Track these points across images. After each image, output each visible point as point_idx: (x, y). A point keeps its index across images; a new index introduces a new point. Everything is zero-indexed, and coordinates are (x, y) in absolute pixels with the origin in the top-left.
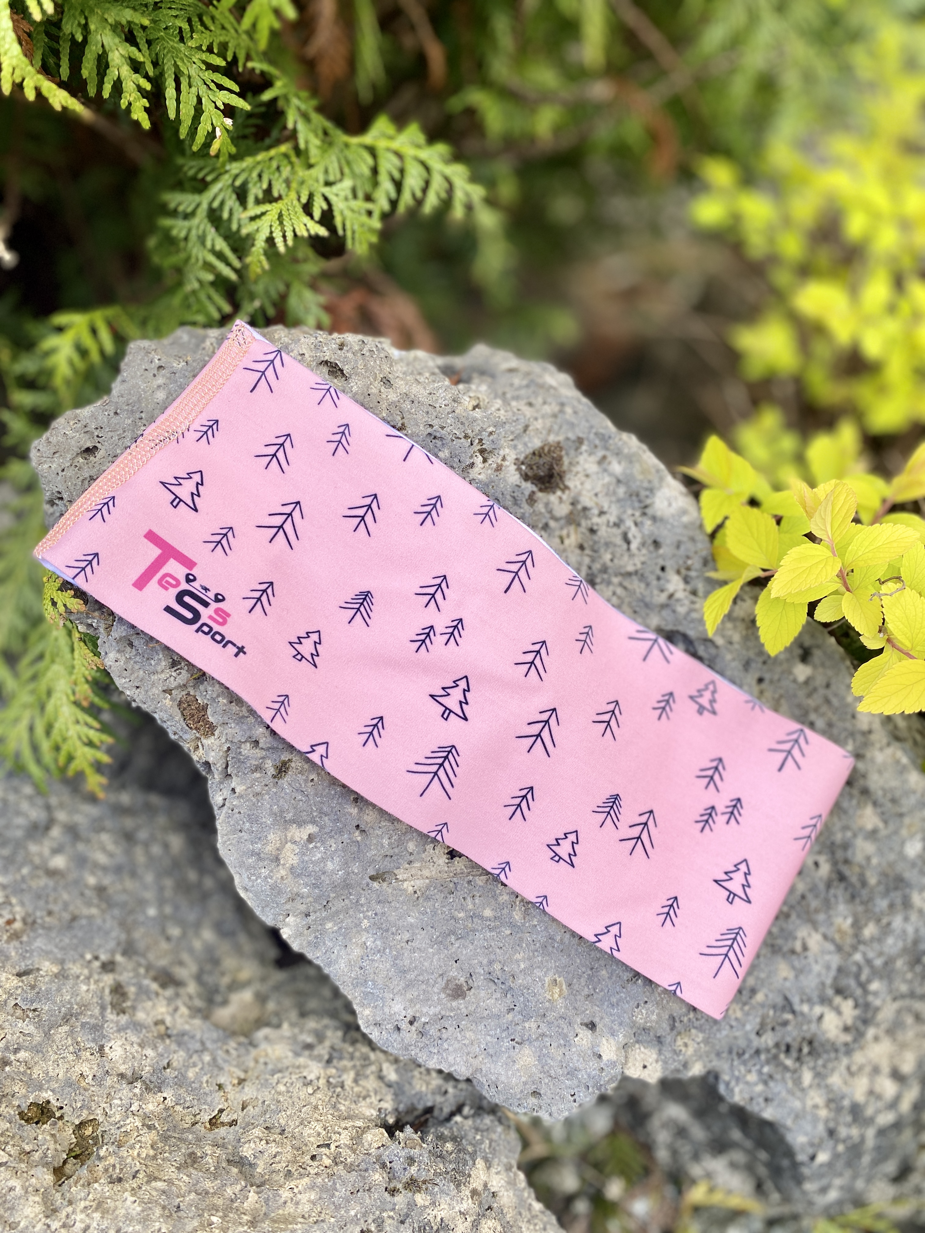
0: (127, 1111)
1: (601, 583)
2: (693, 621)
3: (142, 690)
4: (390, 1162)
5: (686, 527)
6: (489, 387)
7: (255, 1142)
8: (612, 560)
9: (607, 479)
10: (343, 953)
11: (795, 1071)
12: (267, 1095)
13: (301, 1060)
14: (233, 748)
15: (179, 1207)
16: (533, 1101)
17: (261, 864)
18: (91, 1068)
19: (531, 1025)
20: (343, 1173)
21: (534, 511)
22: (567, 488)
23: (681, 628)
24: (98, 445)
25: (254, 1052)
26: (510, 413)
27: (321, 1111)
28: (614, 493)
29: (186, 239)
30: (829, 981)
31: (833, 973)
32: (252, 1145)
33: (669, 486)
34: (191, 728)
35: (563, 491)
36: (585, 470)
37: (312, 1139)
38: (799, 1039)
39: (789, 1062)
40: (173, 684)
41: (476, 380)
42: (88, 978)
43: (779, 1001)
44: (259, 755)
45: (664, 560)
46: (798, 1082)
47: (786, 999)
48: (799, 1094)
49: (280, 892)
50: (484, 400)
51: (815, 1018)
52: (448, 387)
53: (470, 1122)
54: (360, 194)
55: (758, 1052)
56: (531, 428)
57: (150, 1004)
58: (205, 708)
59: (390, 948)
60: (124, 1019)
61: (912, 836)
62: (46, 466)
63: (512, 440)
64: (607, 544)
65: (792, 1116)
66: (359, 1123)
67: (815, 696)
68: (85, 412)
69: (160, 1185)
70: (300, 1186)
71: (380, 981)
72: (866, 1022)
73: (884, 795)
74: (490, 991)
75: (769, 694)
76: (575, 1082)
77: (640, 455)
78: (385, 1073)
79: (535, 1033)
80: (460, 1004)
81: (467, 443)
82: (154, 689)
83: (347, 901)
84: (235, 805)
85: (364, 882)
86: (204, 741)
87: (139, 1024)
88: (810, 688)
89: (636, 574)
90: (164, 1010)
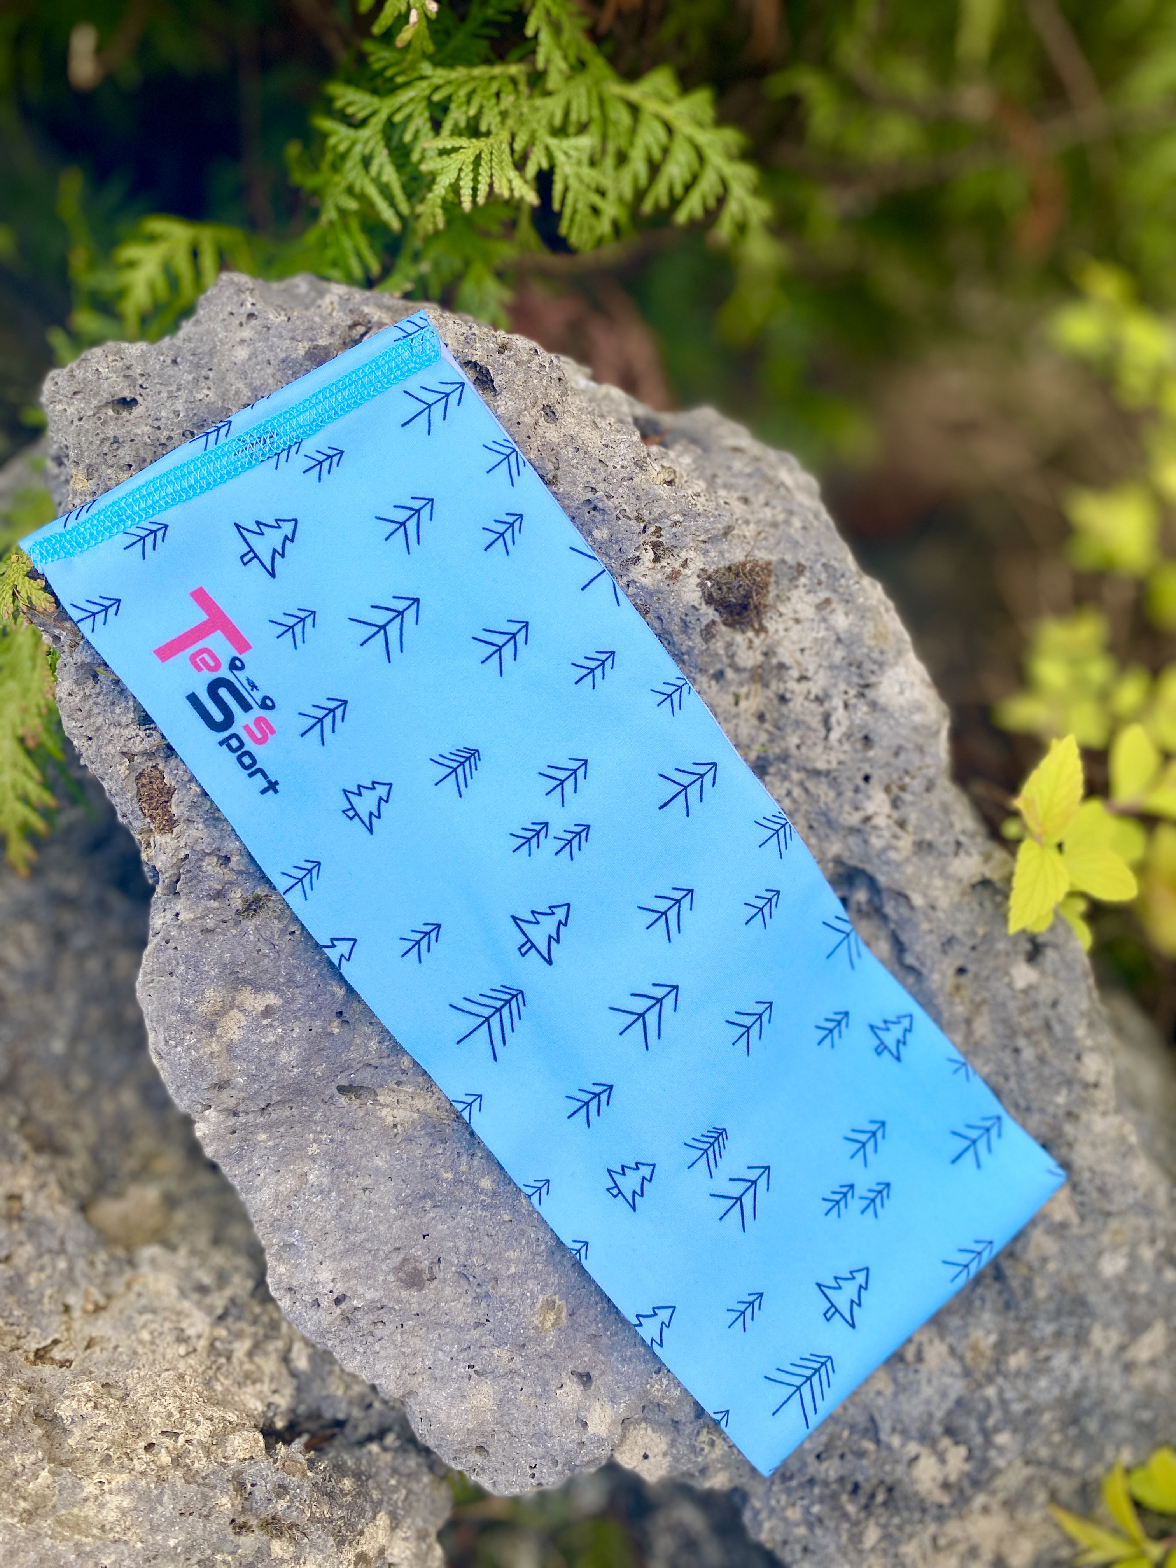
1: (775, 775)
2: (888, 863)
3: (94, 743)
4: (253, 1485)
5: (915, 729)
6: (694, 461)
7: (79, 1401)
8: (798, 747)
9: (823, 633)
10: (272, 1180)
11: (856, 1523)
12: (123, 1339)
13: (186, 1305)
14: (193, 857)
16: (476, 1458)
17: (188, 1027)
19: (502, 1353)
20: (180, 1482)
21: (708, 648)
22: (762, 629)
23: (869, 868)
24: (138, 398)
25: (128, 1274)
26: (712, 505)
27: (187, 1384)
28: (829, 655)
30: (939, 1414)
31: (949, 1404)
32: (74, 1404)
33: (906, 666)
34: (144, 814)
35: (757, 632)
36: (796, 612)
37: (157, 1420)
38: (875, 1481)
39: (851, 1509)
40: (138, 748)
41: (679, 447)
43: (862, 1420)
44: (227, 878)
45: (872, 767)
46: (856, 1538)
47: (872, 1420)
48: (853, 1555)
49: (203, 1074)
50: (682, 476)
51: (905, 1459)
52: (635, 443)
53: (388, 1457)
55: (812, 1482)
56: (735, 532)
57: (11, 1168)
58: (170, 792)
59: (338, 1193)
61: (1115, 1248)
62: (59, 407)
63: (704, 542)
64: (798, 723)
66: (232, 1416)
67: (1032, 1015)
68: (136, 349)
70: (113, 1483)
71: (311, 1233)
72: (977, 1484)
73: (1091, 1181)
74: (459, 1290)
75: (967, 993)
76: (541, 1450)
77: (880, 614)
78: (294, 1354)
79: (503, 1367)
80: (413, 1296)
81: (637, 527)
82: (110, 747)
83: (295, 1111)
84: (173, 937)
85: (328, 1092)
86: (158, 837)
88: (1029, 1001)
89: (827, 776)
90: (26, 1182)
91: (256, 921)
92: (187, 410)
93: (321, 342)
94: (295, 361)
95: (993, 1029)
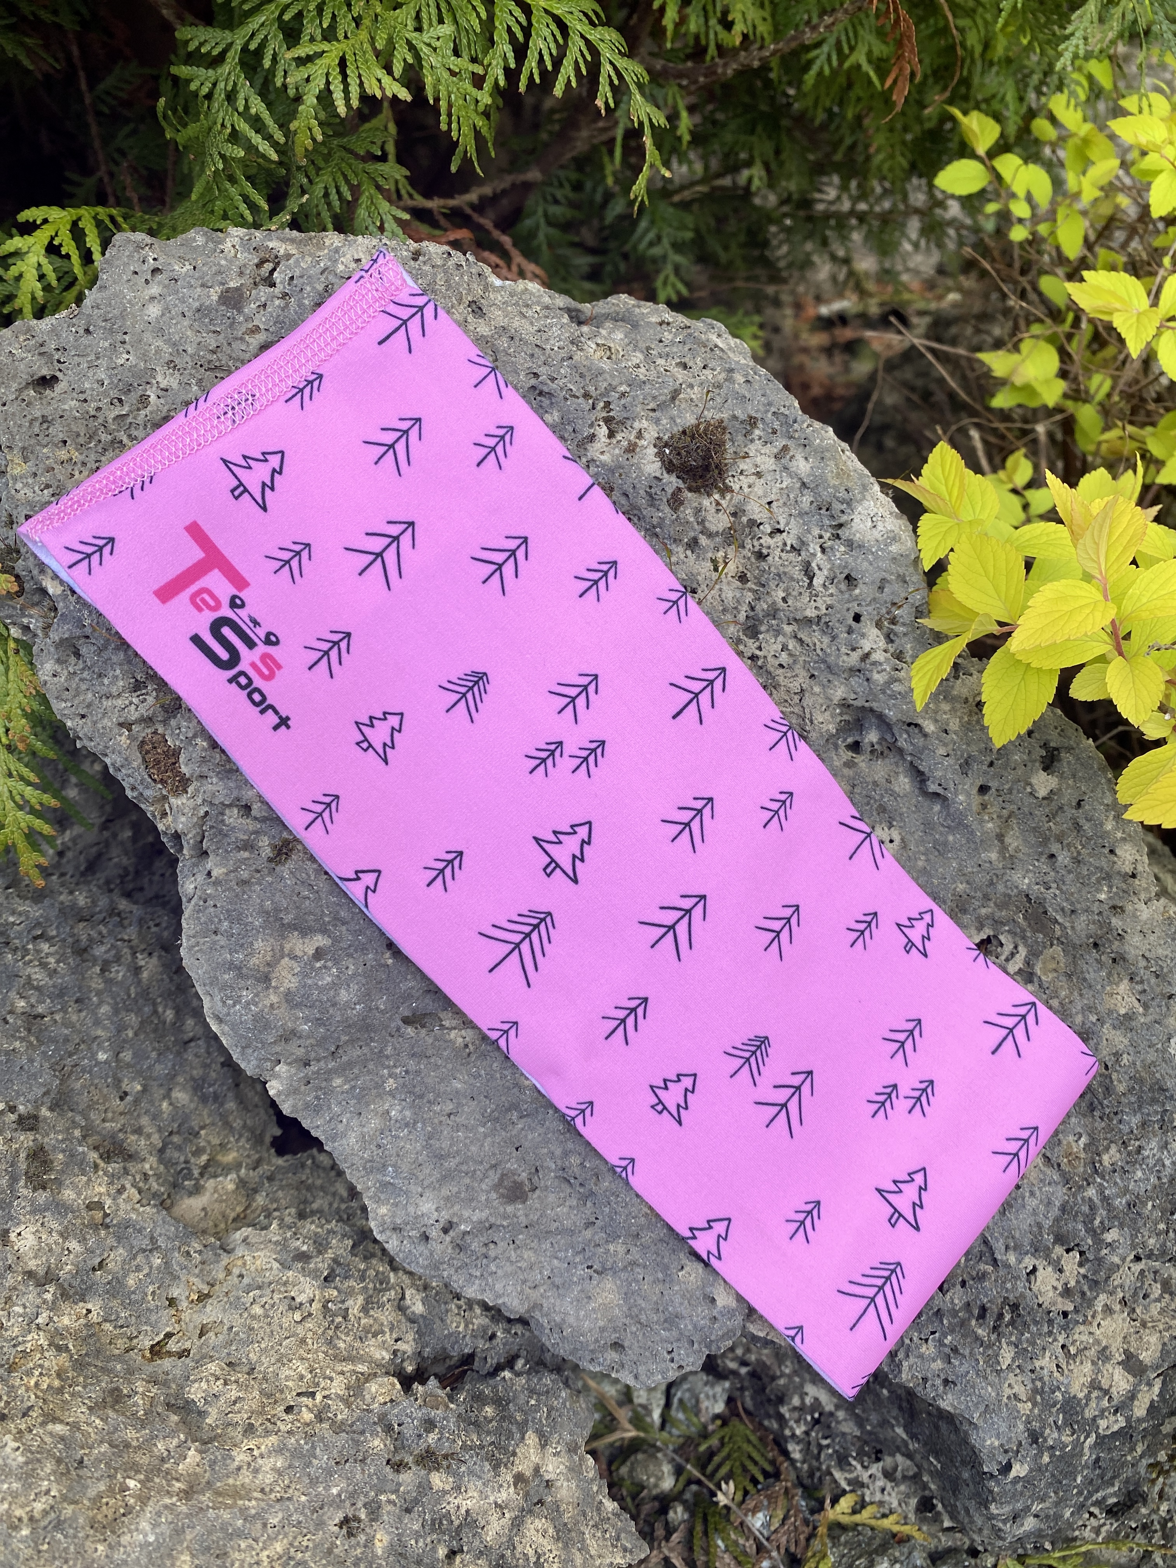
0: (31, 1322)
2: (893, 697)
3: (88, 721)
4: (399, 1425)
5: (894, 560)
6: (626, 337)
7: (207, 1382)
8: (784, 600)
9: (787, 482)
10: (355, 1122)
12: (236, 1320)
13: (290, 1275)
14: (213, 813)
15: (81, 1462)
16: (612, 1356)
17: (242, 983)
19: (617, 1248)
20: (329, 1434)
21: (678, 518)
22: (726, 490)
23: (875, 705)
24: (58, 374)
25: (225, 1259)
26: (654, 373)
27: (310, 1347)
28: (797, 502)
29: (209, 96)
32: (204, 1385)
33: (874, 500)
34: (155, 781)
35: (723, 494)
36: (756, 466)
37: (290, 1384)
38: (1000, 1300)
39: (981, 1332)
40: (134, 715)
41: (607, 327)
44: (251, 828)
45: (860, 605)
46: (993, 1360)
47: (986, 1242)
48: (992, 1378)
49: (267, 1026)
50: (618, 351)
51: (1024, 1273)
52: (566, 326)
53: (523, 1380)
55: (939, 1313)
56: (681, 396)
57: (85, 1179)
58: (176, 753)
59: (424, 1124)
60: (42, 1197)
63: (654, 410)
64: (779, 576)
65: (982, 1408)
66: (362, 1368)
67: (1060, 818)
68: (44, 325)
69: (59, 1428)
70: (263, 1447)
71: (405, 1167)
72: (1095, 1284)
74: (562, 1195)
75: (994, 809)
76: (675, 1333)
77: (837, 454)
78: (408, 1302)
79: (621, 1260)
80: (517, 1209)
81: (586, 405)
82: (106, 721)
83: (365, 1050)
84: (209, 895)
85: (393, 1025)
86: (173, 800)
87: (63, 1205)
88: (1054, 806)
89: (818, 624)
90: (103, 1190)
91: (290, 865)
92: (110, 377)
93: (232, 285)
94: (209, 309)
95: (1025, 841)
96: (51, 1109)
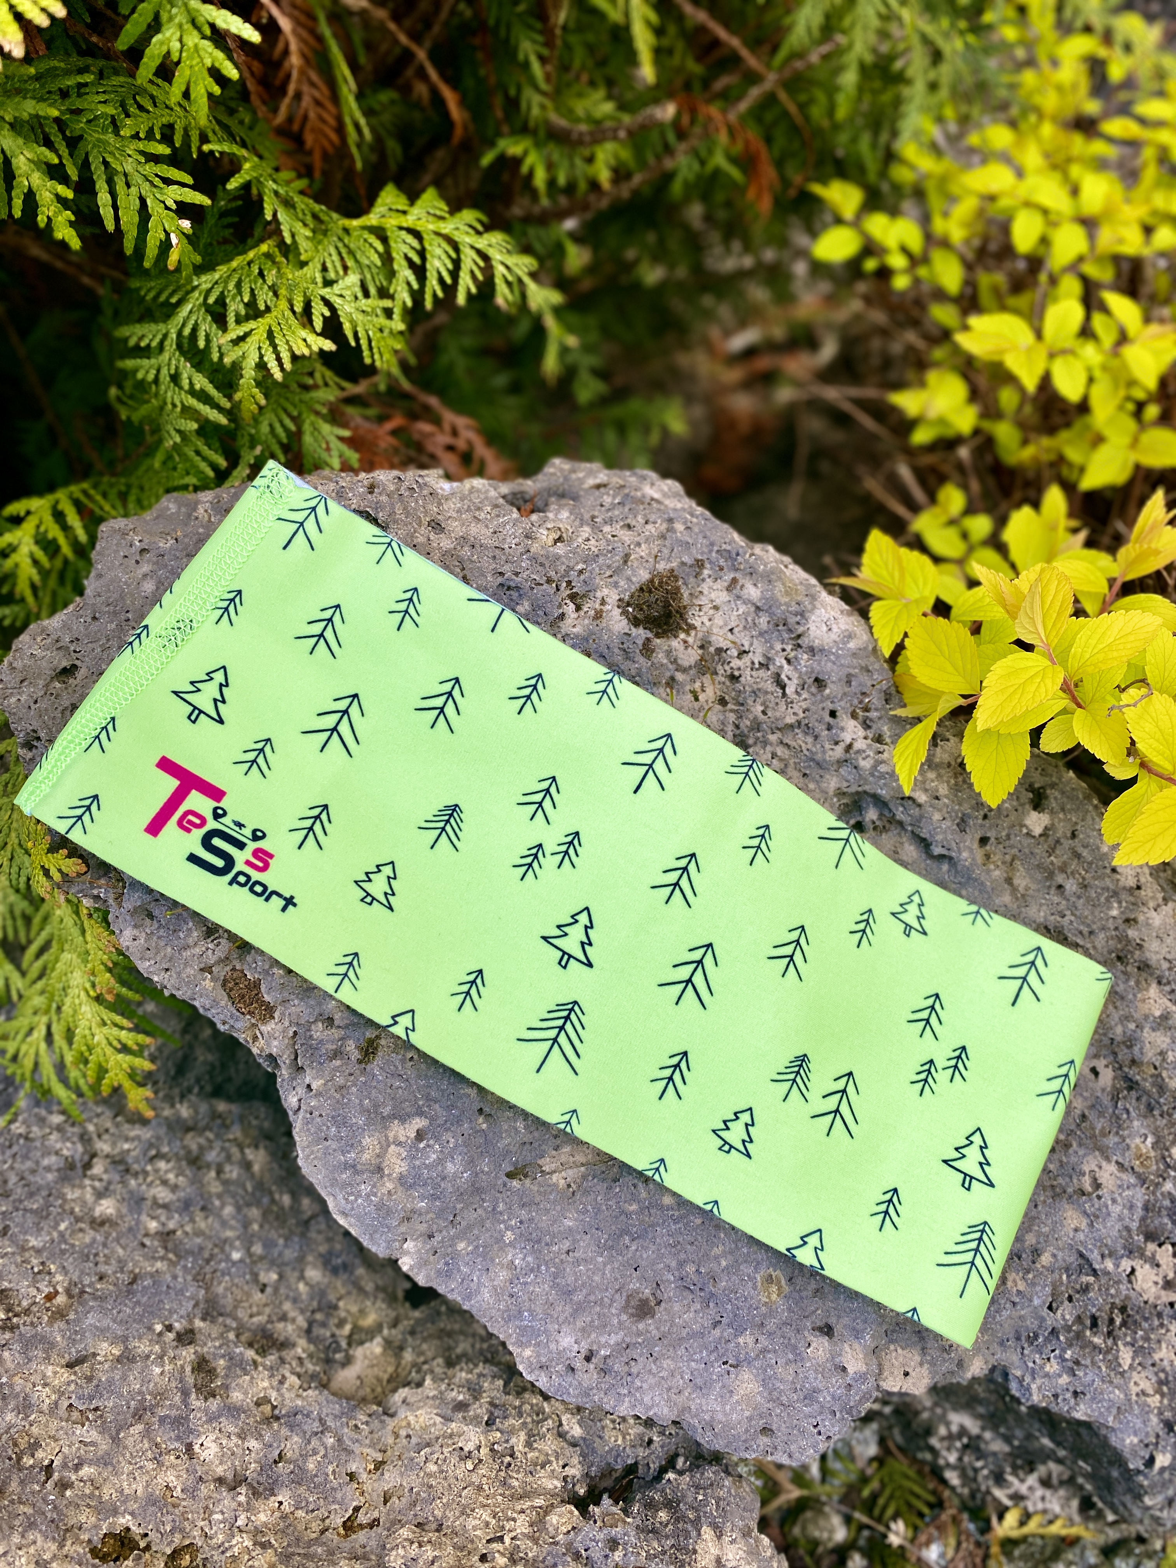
0: (232, 1529)
2: (882, 776)
3: (173, 973)
4: (586, 1550)
5: (854, 655)
6: (572, 512)
7: (404, 1547)
8: (764, 713)
9: (742, 609)
10: (484, 1279)
11: (1109, 1351)
13: (454, 1426)
14: (301, 1031)
16: (764, 1440)
17: (359, 1178)
18: (178, 1477)
19: (746, 1339)
21: (653, 664)
22: (690, 627)
23: (867, 788)
24: (77, 663)
25: (391, 1423)
26: (603, 542)
27: (487, 1492)
28: (755, 624)
29: (156, 381)
30: (1134, 1225)
31: (1139, 1213)
32: (401, 1551)
33: (824, 606)
34: (243, 1013)
35: (688, 633)
36: (712, 601)
37: (478, 1533)
38: (1108, 1307)
39: (1097, 1340)
40: (211, 959)
41: (553, 507)
42: (161, 1357)
43: (1072, 1259)
44: (337, 1036)
45: (833, 702)
46: (1114, 1364)
47: (1081, 1255)
48: (1117, 1380)
49: (389, 1212)
50: (567, 530)
51: (1124, 1276)
52: (516, 520)
53: (687, 1478)
54: (373, 291)
55: (1054, 1332)
56: (632, 557)
57: (247, 1378)
58: (257, 985)
59: (547, 1265)
60: (214, 1404)
62: (13, 700)
63: (611, 576)
64: (755, 693)
65: (1114, 1411)
66: (539, 1502)
67: (1059, 851)
68: (54, 622)
71: (539, 1310)
74: (686, 1302)
75: (996, 858)
76: (816, 1407)
77: (781, 571)
78: (566, 1428)
79: (753, 1349)
80: (649, 1325)
81: (551, 589)
82: (188, 970)
83: (480, 1211)
84: (314, 1107)
85: (499, 1182)
86: (263, 1028)
87: (235, 1408)
88: (1051, 841)
89: (799, 726)
90: (266, 1384)
91: (378, 1061)
95: (1031, 877)
96: (203, 1319)
